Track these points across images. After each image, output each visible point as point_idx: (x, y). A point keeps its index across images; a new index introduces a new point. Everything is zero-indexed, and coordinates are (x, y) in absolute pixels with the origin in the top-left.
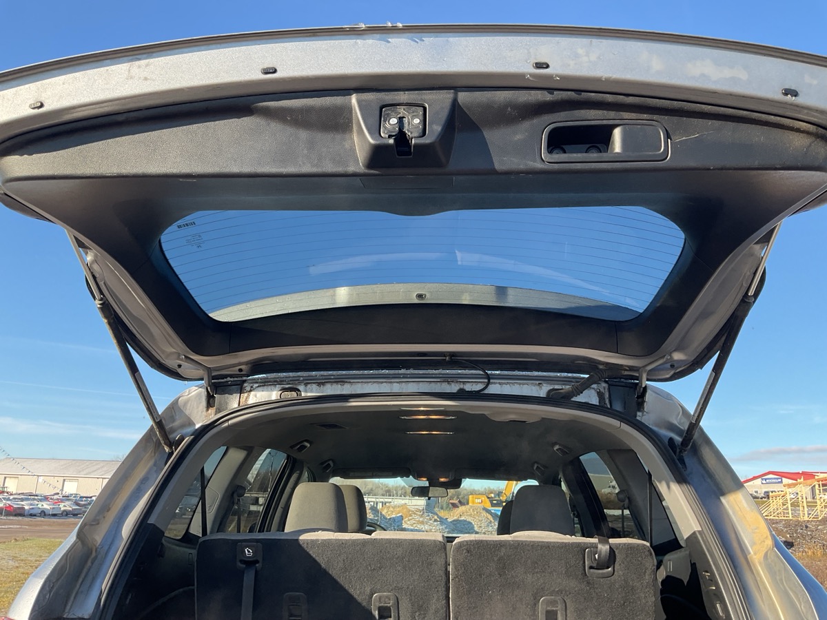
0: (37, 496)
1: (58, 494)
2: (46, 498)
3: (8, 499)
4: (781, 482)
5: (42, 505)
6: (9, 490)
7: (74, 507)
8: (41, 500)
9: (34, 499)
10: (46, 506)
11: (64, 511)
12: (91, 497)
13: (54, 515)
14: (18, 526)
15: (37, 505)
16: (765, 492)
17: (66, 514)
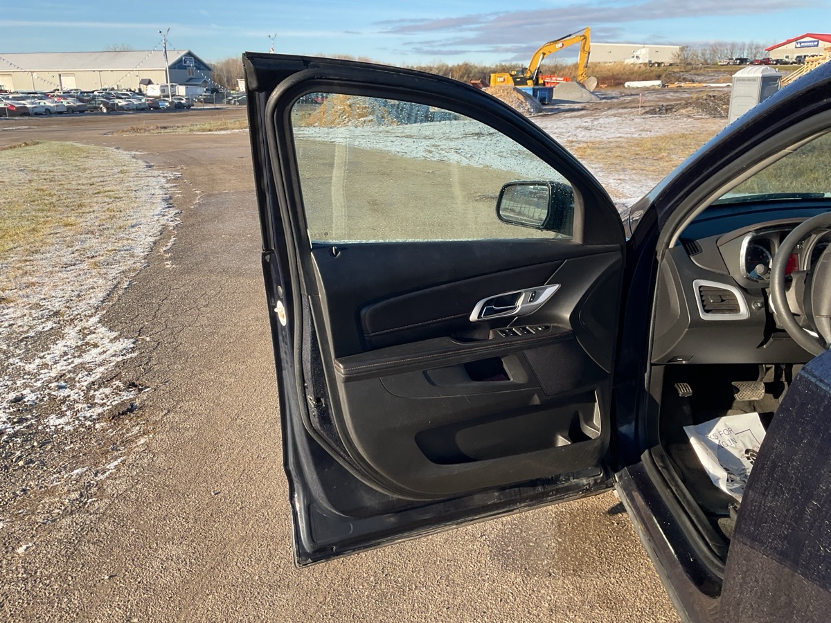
0: (36, 93)
1: (58, 90)
2: (46, 96)
3: (7, 99)
4: (817, 45)
5: (45, 103)
6: (6, 89)
7: (78, 104)
8: (41, 99)
9: (34, 97)
10: (48, 103)
11: (69, 108)
12: (93, 92)
13: (60, 113)
14: (26, 127)
15: (39, 103)
16: (798, 57)
17: (71, 111)
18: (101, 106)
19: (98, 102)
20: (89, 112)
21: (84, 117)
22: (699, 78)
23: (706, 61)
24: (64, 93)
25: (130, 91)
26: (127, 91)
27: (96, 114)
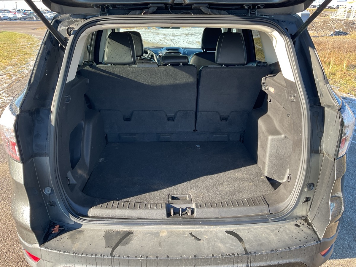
1: (15, 9)
2: (10, 11)
7: (23, 16)
8: (8, 12)
9: (4, 12)
10: (10, 15)
11: (19, 17)
13: (15, 19)
15: (6, 15)
18: (34, 17)
19: (32, 15)
20: (28, 19)
21: (26, 21)
24: (17, 10)
25: (47, 10)
26: (46, 10)
27: (31, 20)
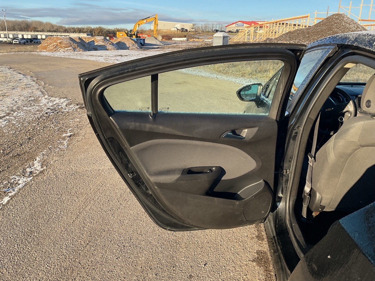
22: (201, 37)
23: (203, 30)
